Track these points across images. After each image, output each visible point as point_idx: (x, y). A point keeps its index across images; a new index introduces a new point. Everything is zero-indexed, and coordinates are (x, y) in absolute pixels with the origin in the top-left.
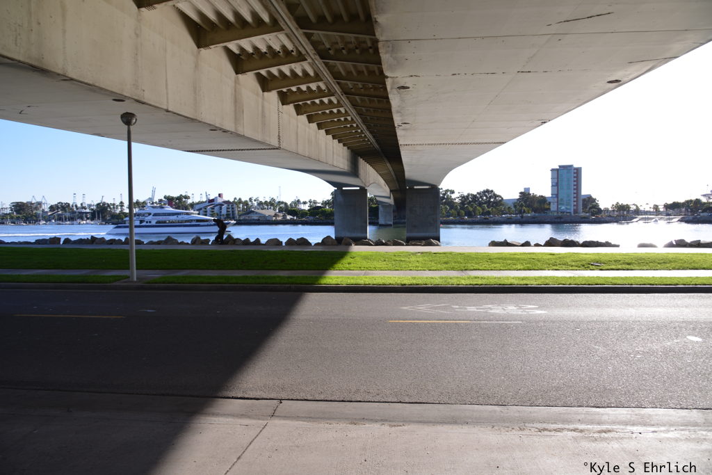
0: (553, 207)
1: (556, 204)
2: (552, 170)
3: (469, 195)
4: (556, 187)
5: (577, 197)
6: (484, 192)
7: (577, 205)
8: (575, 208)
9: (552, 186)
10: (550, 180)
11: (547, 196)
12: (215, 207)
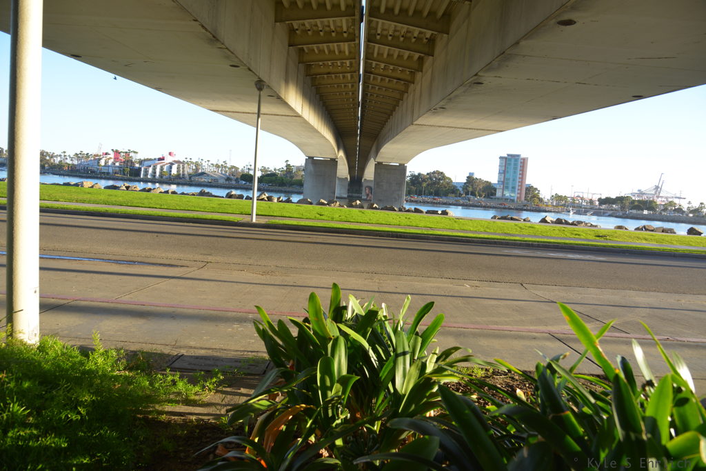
0: (499, 194)
1: (501, 190)
2: (501, 158)
3: (419, 174)
4: (503, 175)
5: (521, 186)
6: (434, 173)
7: (520, 194)
8: (519, 196)
9: (500, 173)
10: (498, 167)
11: (492, 182)
12: (164, 165)
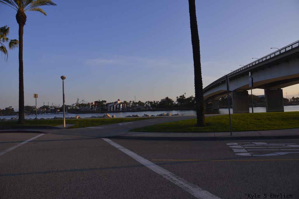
12: (117, 105)
